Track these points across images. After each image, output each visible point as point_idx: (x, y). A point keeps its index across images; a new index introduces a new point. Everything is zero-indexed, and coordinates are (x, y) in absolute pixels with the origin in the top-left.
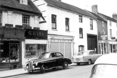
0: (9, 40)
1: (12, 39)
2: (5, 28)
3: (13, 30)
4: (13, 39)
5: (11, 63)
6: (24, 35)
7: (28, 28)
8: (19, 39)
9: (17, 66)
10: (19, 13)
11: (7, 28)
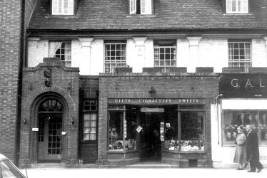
0: (175, 102)
1: (184, 101)
2: (167, 76)
3: (187, 80)
4: (186, 99)
5: (181, 154)
6: (217, 88)
7: (229, 73)
8: (204, 99)
9: (199, 160)
10: (218, 38)
11: (171, 76)
